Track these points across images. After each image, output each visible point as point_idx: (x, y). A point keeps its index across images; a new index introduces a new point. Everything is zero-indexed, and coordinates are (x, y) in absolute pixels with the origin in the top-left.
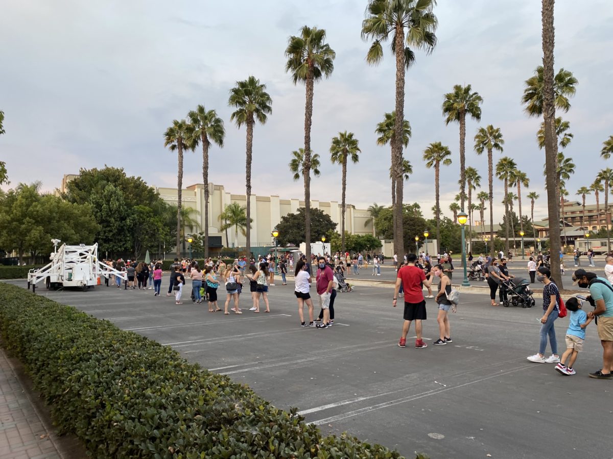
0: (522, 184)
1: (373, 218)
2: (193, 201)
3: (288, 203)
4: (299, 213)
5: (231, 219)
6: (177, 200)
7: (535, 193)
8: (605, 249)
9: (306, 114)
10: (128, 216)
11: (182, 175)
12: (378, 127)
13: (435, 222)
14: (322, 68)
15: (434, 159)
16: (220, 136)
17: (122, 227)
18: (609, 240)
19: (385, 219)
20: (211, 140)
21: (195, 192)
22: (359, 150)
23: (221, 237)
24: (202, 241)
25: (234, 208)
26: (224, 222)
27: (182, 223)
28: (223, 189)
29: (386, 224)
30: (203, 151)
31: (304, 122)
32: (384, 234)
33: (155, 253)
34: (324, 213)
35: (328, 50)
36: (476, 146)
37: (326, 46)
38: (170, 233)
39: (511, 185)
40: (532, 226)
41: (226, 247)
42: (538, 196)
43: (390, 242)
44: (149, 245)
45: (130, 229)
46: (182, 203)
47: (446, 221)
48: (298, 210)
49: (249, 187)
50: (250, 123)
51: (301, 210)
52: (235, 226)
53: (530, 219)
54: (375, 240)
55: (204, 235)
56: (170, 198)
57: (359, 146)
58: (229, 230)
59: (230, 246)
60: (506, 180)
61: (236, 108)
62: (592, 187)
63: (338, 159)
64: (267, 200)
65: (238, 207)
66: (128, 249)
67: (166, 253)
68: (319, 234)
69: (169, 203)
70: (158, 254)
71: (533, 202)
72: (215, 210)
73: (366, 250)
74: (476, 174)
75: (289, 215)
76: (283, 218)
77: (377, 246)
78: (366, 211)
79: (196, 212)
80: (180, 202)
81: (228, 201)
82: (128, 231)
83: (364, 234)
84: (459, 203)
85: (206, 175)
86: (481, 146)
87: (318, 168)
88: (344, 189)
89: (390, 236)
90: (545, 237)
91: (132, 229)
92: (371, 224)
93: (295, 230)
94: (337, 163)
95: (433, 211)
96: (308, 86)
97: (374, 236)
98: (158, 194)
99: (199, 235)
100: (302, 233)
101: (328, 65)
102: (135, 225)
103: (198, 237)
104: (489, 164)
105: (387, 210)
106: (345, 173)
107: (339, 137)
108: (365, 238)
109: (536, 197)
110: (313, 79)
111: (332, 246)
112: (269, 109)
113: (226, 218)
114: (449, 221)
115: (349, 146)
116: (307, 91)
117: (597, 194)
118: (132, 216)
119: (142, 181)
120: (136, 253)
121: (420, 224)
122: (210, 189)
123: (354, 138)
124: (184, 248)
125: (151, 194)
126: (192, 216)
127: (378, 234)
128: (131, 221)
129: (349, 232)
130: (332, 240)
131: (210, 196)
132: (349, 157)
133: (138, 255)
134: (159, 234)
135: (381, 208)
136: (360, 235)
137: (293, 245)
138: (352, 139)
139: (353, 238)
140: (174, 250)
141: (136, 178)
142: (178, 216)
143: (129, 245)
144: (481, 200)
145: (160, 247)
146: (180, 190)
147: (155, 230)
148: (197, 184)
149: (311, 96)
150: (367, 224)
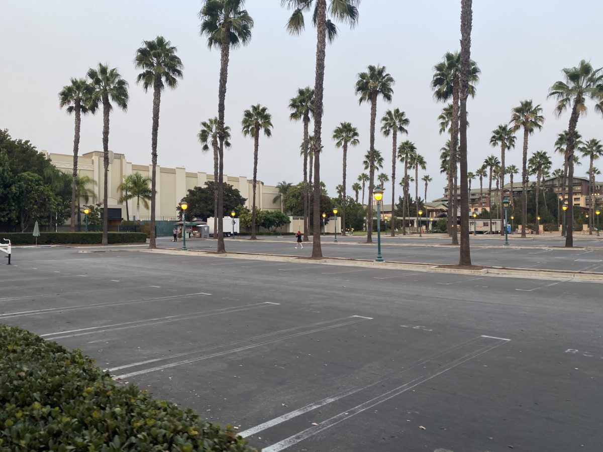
0: (419, 167)
1: (282, 194)
2: (90, 170)
3: (194, 176)
4: (206, 186)
5: (132, 190)
6: (72, 167)
7: (429, 176)
8: (487, 229)
9: (220, 81)
10: (14, 183)
11: (79, 140)
12: (291, 102)
13: (339, 201)
14: (239, 35)
15: (342, 139)
16: (123, 99)
17: (6, 195)
18: (491, 221)
19: (293, 197)
20: (113, 104)
21: (93, 160)
22: (271, 125)
23: (121, 209)
24: (99, 213)
25: (136, 178)
26: (124, 193)
27: (77, 193)
28: (124, 157)
29: (294, 201)
30: (103, 114)
31: (218, 89)
32: (291, 210)
33: (45, 224)
34: (233, 188)
35: (245, 17)
36: (383, 128)
37: (243, 12)
38: (63, 203)
39: (410, 168)
40: (424, 207)
41: (126, 220)
42: (431, 179)
43: (298, 219)
44: (38, 216)
45: (15, 198)
46: (78, 172)
47: (349, 200)
48: (206, 183)
49: (155, 155)
50: (159, 87)
51: (210, 184)
52: (136, 198)
53: (423, 201)
54: (284, 217)
55: (102, 206)
56: (64, 166)
57: (272, 121)
58: (130, 201)
59: (131, 219)
60: (406, 162)
61: (142, 70)
62: (477, 172)
63: (250, 133)
64: (172, 172)
65: (141, 178)
66: (13, 220)
67: (58, 225)
68: (227, 209)
69: (63, 171)
70: (49, 226)
71: (426, 184)
72: (114, 181)
73: (275, 226)
74: (379, 156)
75: (196, 188)
76: (190, 191)
77: (285, 223)
78: (274, 188)
79: (93, 182)
80: (75, 169)
81: (128, 172)
82: (13, 199)
83: (273, 211)
84: (361, 183)
85: (106, 141)
86: (387, 129)
87: (229, 141)
88: (256, 163)
89: (298, 212)
90: (435, 217)
91: (18, 197)
92: (279, 200)
93: (202, 204)
94: (249, 136)
95: (337, 190)
96: (223, 51)
97: (282, 212)
98: (49, 160)
99: (96, 207)
100: (210, 207)
101: (245, 33)
102: (21, 193)
103: (95, 208)
104: (393, 146)
105: (295, 187)
106: (257, 148)
107: (251, 110)
108: (274, 215)
109: (430, 180)
110: (229, 44)
111: (241, 222)
112: (179, 73)
113: (128, 189)
114: (352, 200)
115: (261, 120)
116: (223, 57)
117: (481, 179)
118: (19, 183)
119: (30, 145)
120: (23, 224)
121: (326, 202)
122: (110, 156)
123: (267, 112)
124: (79, 220)
125: (41, 160)
126: (88, 186)
127: (286, 211)
128: (18, 189)
129: (258, 208)
130: (241, 215)
131: (110, 165)
132: (262, 131)
133: (25, 227)
134: (50, 204)
135: (289, 185)
136: (270, 211)
137: (200, 219)
138: (265, 113)
139: (263, 214)
140: (68, 222)
141: (23, 142)
142: (72, 186)
143: (14, 215)
144: (381, 181)
145: (51, 219)
146: (76, 157)
147: (45, 199)
148: (95, 152)
149: (226, 62)
150: (275, 200)
